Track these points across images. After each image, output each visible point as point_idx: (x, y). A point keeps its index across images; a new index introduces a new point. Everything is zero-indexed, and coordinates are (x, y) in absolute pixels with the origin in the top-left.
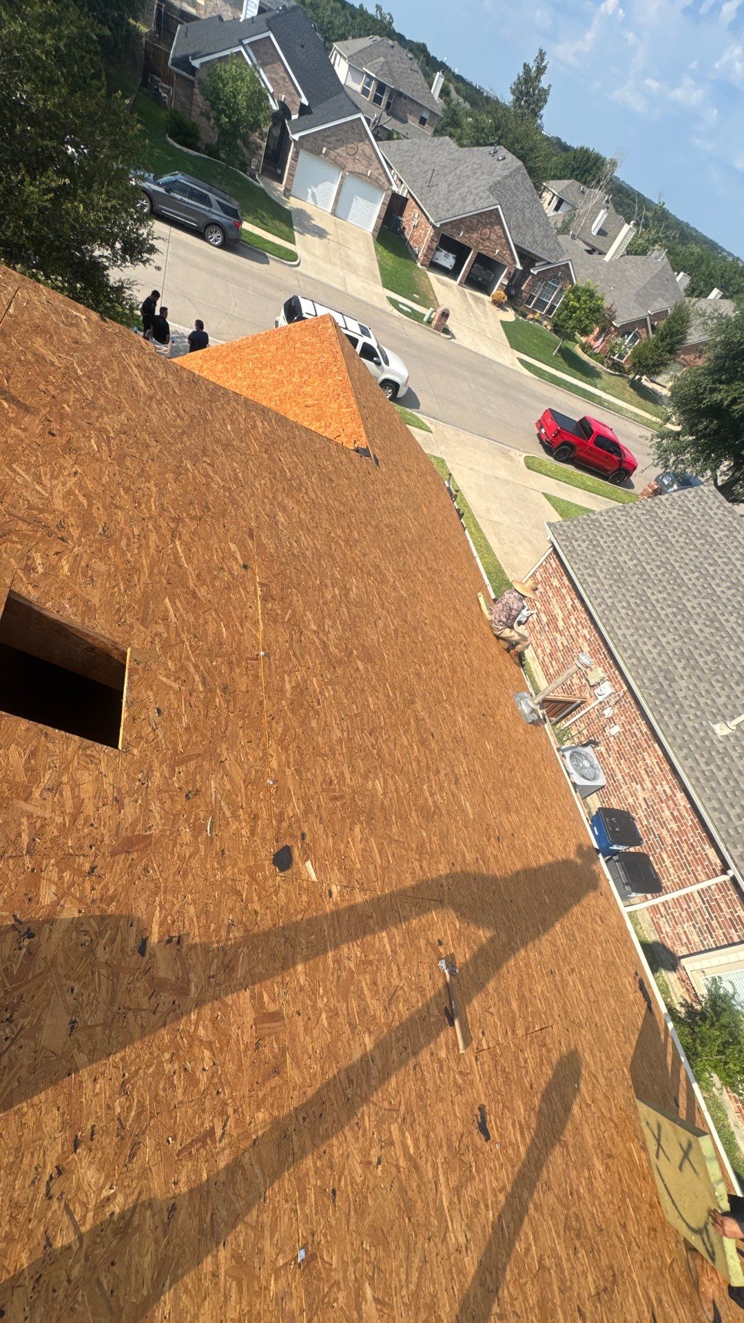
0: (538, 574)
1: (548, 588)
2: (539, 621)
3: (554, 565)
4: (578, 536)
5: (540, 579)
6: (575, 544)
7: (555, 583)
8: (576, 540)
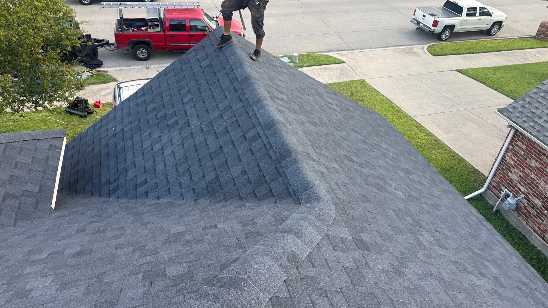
0: (507, 158)
1: (526, 170)
2: (533, 206)
3: (524, 147)
4: (538, 112)
5: (512, 163)
6: (540, 121)
7: (534, 164)
8: (540, 118)
